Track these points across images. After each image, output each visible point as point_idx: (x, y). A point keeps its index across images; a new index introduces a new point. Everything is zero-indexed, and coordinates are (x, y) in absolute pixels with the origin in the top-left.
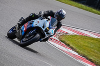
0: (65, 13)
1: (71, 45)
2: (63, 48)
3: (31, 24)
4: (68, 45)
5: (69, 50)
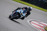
3: (16, 11)
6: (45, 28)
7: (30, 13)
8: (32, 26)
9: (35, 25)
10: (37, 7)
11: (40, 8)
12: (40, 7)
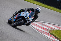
0: (40, 10)
1: (57, 36)
2: (52, 38)
3: (19, 14)
4: (55, 36)
5: (56, 39)
6: (50, 31)
7: (38, 17)
8: (34, 28)
9: (37, 28)
10: (40, 3)
11: (43, 5)
12: (43, 3)
